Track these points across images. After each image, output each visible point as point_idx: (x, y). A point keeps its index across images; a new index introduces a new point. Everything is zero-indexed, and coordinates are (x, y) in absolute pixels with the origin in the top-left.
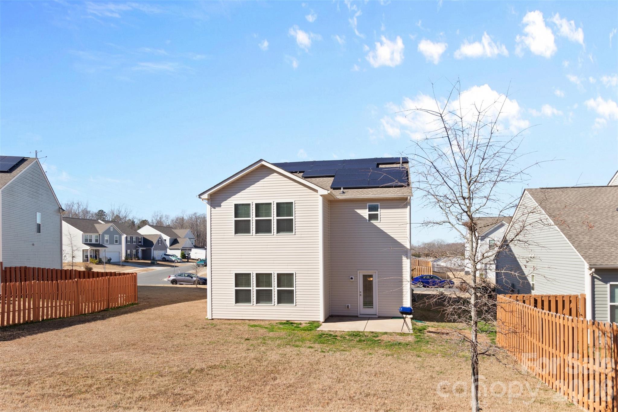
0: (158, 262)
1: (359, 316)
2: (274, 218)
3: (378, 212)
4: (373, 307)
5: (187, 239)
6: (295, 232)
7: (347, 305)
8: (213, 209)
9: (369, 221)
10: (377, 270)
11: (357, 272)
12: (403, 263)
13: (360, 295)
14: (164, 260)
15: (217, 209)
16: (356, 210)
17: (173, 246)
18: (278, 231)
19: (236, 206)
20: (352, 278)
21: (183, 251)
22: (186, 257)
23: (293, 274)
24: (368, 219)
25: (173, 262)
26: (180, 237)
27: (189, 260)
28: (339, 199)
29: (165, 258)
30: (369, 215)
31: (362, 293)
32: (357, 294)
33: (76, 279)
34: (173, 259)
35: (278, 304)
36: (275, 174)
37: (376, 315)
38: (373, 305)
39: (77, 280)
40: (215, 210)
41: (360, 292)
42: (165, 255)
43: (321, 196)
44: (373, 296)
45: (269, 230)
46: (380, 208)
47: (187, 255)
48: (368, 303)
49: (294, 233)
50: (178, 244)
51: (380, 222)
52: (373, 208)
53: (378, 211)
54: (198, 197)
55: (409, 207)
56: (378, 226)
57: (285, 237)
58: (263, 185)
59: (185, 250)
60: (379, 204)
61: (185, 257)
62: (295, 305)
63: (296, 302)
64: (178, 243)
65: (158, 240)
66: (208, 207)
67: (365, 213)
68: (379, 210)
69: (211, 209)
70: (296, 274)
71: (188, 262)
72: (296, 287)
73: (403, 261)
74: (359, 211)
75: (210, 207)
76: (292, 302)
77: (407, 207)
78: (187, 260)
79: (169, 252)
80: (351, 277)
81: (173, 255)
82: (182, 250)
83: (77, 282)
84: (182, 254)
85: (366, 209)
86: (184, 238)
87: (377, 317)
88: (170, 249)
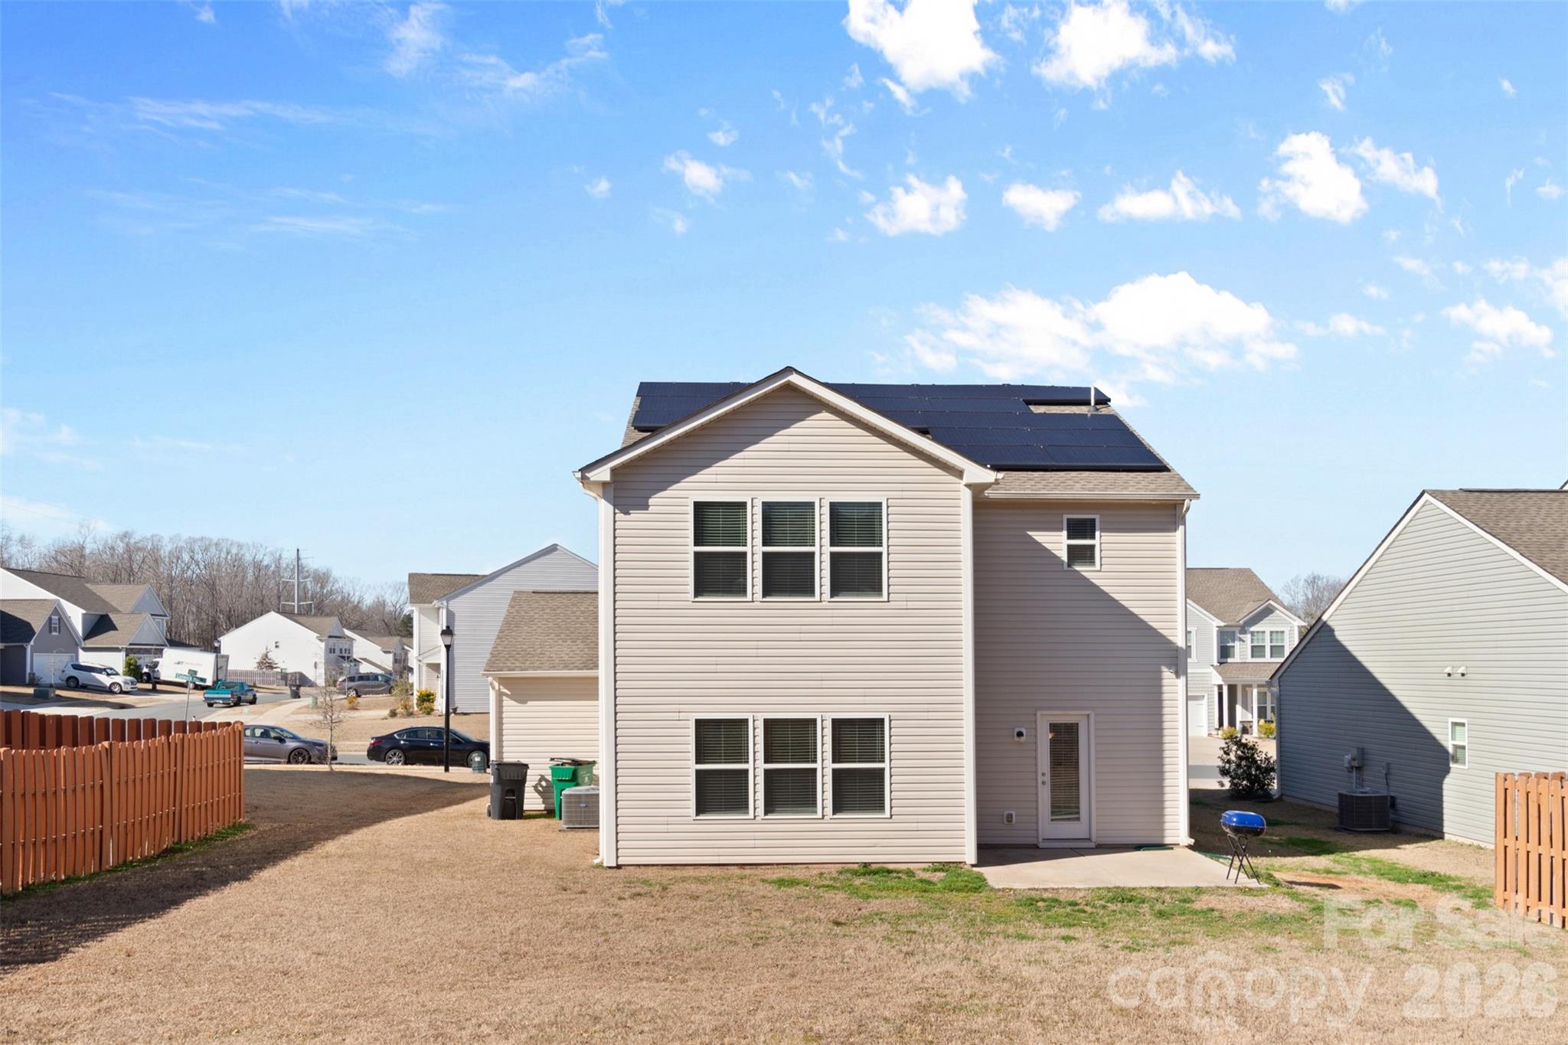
0: (58, 692)
1: (1041, 845)
2: (822, 549)
3: (1096, 542)
4: (1078, 819)
5: (143, 615)
6: (889, 594)
7: (1006, 813)
8: (620, 516)
9: (1069, 565)
10: (1092, 708)
11: (1035, 715)
12: (1165, 689)
13: (1043, 783)
14: (73, 683)
15: (635, 515)
16: (1030, 533)
17: (93, 639)
18: (835, 591)
19: (700, 508)
20: (1020, 734)
21: (131, 656)
22: (142, 675)
23: (882, 720)
24: (1065, 558)
25: (109, 691)
26: (117, 611)
27: (159, 687)
28: (987, 498)
29: (75, 679)
30: (1070, 547)
31: (1047, 779)
32: (1036, 779)
33: (106, 744)
34: (106, 680)
35: (834, 813)
36: (825, 415)
37: (1089, 839)
38: (1078, 813)
39: (111, 745)
40: (627, 517)
41: (1043, 774)
42: (78, 667)
43: (968, 486)
44: (1078, 787)
45: (805, 587)
46: (1102, 530)
47: (145, 670)
48: (1066, 805)
49: (885, 597)
50: (112, 633)
51: (1100, 571)
52: (1081, 528)
53: (1093, 537)
54: (579, 475)
55: (1181, 528)
56: (1096, 582)
57: (856, 607)
58: (786, 447)
59: (139, 651)
60: (1097, 517)
61: (145, 678)
62: (887, 814)
63: (891, 808)
64: (114, 628)
65: (50, 619)
66: (605, 508)
67: (1057, 543)
68: (1097, 533)
69: (615, 514)
70: (890, 721)
71: (154, 690)
72: (891, 760)
73: (1165, 682)
74: (1041, 537)
75: (612, 507)
76: (880, 807)
77: (1175, 530)
78: (149, 686)
79: (86, 658)
80: (1017, 730)
81: (105, 670)
82: (128, 652)
83: (109, 751)
84: (128, 665)
85: (1061, 530)
86: (132, 613)
87: (1093, 845)
88: (86, 649)
